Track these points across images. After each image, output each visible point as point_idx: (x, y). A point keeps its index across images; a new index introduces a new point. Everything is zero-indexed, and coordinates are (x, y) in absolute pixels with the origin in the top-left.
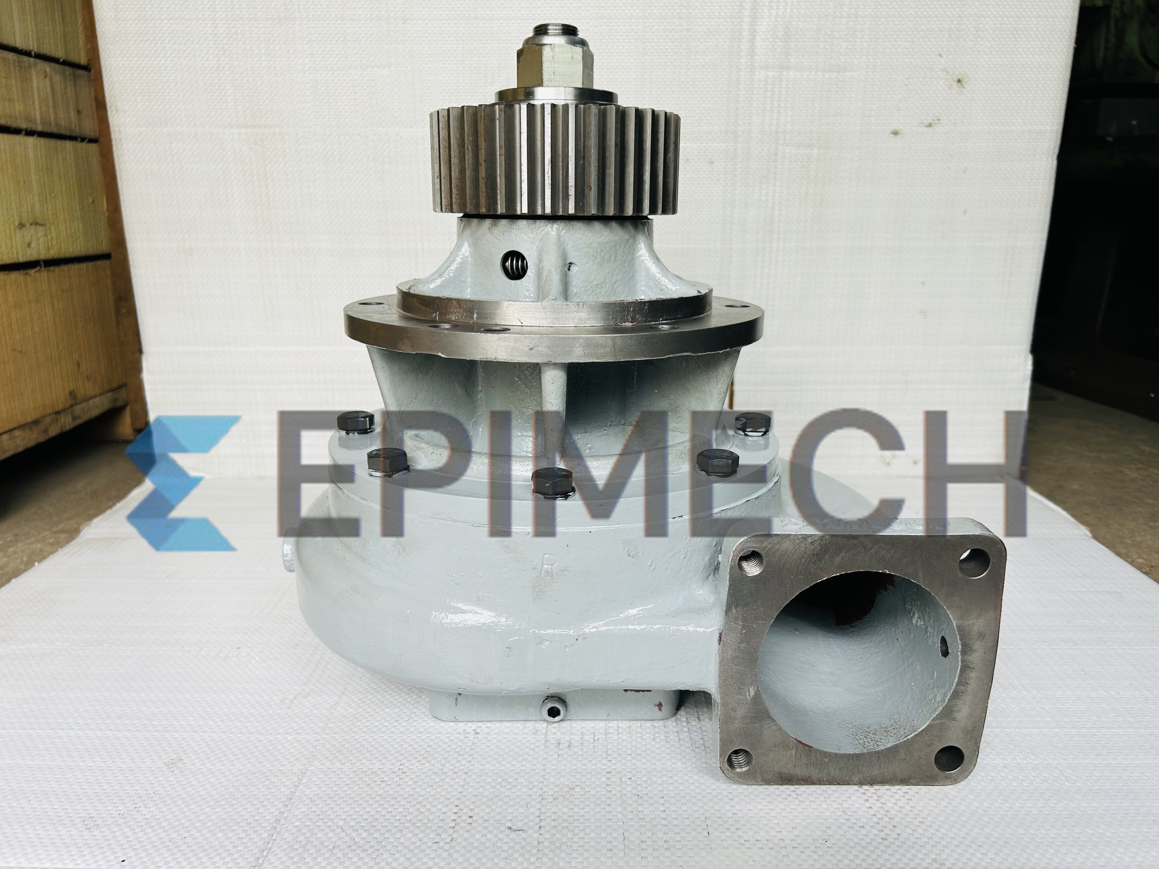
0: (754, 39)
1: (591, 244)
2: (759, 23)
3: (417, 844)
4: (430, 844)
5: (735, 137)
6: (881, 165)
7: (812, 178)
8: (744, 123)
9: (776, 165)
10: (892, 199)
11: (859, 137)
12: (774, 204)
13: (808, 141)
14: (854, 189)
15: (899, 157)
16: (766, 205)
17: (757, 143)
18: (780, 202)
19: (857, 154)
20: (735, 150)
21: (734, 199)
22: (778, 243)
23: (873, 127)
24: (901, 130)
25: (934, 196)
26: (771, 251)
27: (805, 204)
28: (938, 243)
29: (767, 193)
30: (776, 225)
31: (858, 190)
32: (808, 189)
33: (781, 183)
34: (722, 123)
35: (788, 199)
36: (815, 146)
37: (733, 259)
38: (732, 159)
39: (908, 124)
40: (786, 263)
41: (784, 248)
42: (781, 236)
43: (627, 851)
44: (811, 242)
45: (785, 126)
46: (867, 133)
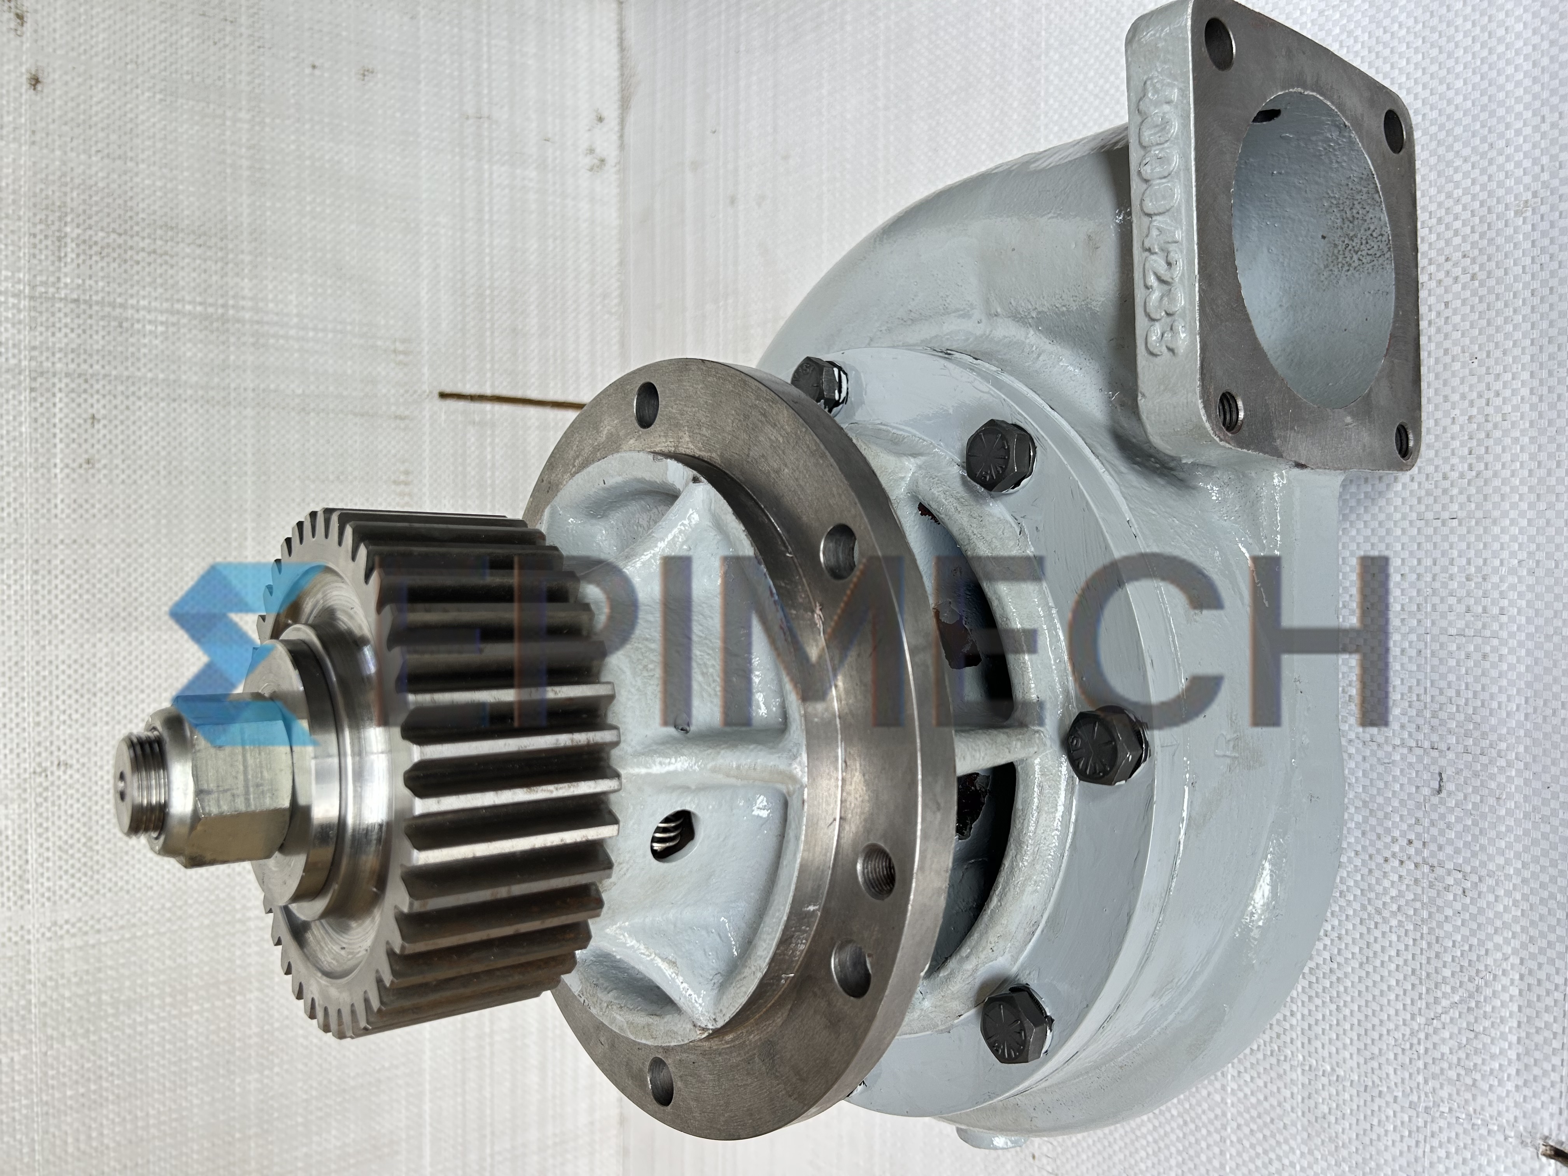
1: (638, 690)
3: (1467, 918)
4: (1468, 900)
5: (42, 374)
6: (97, 114)
7: (120, 241)
8: (14, 356)
9: (97, 303)
10: (161, 100)
11: (41, 149)
12: (172, 312)
13: (49, 242)
14: (142, 166)
15: (80, 80)
16: (173, 324)
17: (53, 334)
18: (167, 300)
19: (74, 154)
20: (67, 375)
21: (164, 380)
22: (243, 308)
23: (23, 120)
24: (28, 71)
25: (155, 27)
26: (258, 322)
27: (172, 257)
28: (243, 30)
29: (150, 322)
30: (211, 310)
31: (143, 161)
32: (143, 250)
33: (132, 296)
34: (14, 397)
35: (162, 285)
36: (59, 231)
37: (272, 386)
38: (86, 381)
39: (16, 57)
40: (280, 297)
41: (251, 299)
42: (231, 302)
43: (1487, 633)
44: (242, 252)
45: (19, 281)
46: (34, 132)
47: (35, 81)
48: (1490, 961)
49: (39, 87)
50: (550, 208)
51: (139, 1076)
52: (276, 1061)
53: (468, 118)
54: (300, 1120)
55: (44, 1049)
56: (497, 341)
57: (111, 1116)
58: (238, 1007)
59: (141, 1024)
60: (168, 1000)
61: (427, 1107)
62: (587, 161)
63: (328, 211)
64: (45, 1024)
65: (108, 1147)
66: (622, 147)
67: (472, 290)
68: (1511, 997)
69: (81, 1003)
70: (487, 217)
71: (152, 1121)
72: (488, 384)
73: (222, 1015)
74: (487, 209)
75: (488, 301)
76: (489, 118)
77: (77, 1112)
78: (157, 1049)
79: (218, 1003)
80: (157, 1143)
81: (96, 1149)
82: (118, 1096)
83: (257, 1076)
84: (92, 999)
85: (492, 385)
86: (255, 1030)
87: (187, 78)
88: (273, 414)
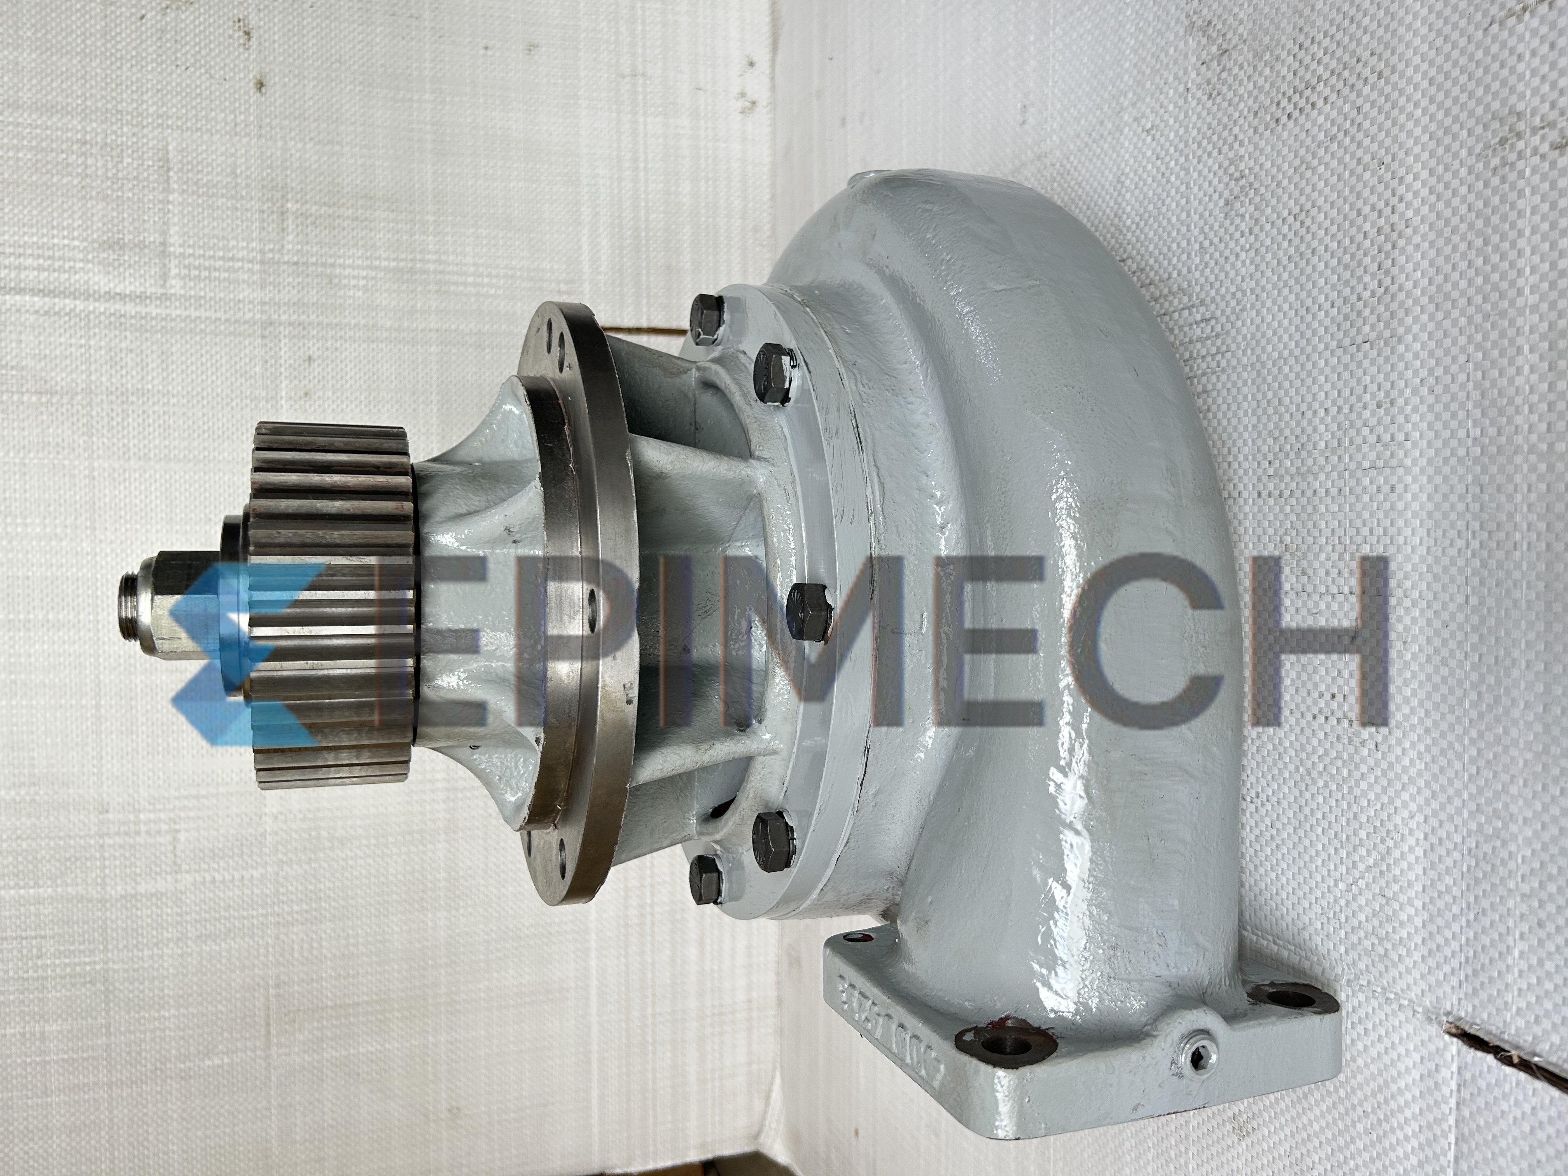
0: (119, 294)
2: (96, 288)
3: (1379, 773)
4: (1379, 755)
5: (271, 324)
6: (309, 107)
7: (331, 211)
8: (249, 310)
9: (313, 264)
10: (360, 91)
11: (267, 140)
12: (370, 268)
13: (275, 217)
14: (347, 149)
15: (296, 81)
16: (373, 278)
17: (279, 291)
18: (367, 258)
19: (293, 143)
20: (290, 324)
21: (364, 326)
22: (429, 261)
23: (252, 118)
24: (255, 77)
25: (354, 29)
26: (440, 273)
27: (371, 222)
28: (426, 24)
29: (354, 277)
30: (402, 264)
31: (347, 143)
32: (348, 217)
33: (340, 257)
34: (250, 343)
35: (363, 246)
36: (282, 206)
37: (453, 327)
38: (304, 328)
39: (245, 67)
40: (459, 250)
41: (436, 253)
42: (418, 257)
43: (1394, 463)
44: (428, 213)
45: (253, 250)
46: (260, 127)
47: (260, 85)
48: (1398, 820)
49: (263, 90)
50: (702, 152)
51: (350, 901)
52: (461, 903)
53: (624, 77)
54: (482, 957)
55: (276, 869)
56: (652, 279)
57: (328, 931)
58: (429, 854)
59: (352, 858)
60: (373, 841)
61: (593, 963)
62: (740, 104)
63: (499, 172)
64: (277, 850)
65: (326, 957)
66: (773, 89)
67: (629, 233)
68: (1417, 858)
69: (306, 836)
70: (642, 165)
71: (361, 940)
72: (645, 318)
73: (416, 859)
74: (642, 158)
75: (644, 242)
76: (643, 75)
77: (302, 924)
78: (364, 881)
79: (413, 849)
80: (365, 959)
81: (316, 958)
82: (334, 916)
83: (445, 913)
84: (314, 833)
85: (648, 319)
86: (443, 875)
87: (380, 70)
88: (454, 350)
